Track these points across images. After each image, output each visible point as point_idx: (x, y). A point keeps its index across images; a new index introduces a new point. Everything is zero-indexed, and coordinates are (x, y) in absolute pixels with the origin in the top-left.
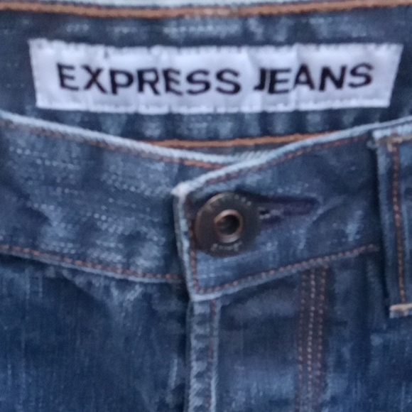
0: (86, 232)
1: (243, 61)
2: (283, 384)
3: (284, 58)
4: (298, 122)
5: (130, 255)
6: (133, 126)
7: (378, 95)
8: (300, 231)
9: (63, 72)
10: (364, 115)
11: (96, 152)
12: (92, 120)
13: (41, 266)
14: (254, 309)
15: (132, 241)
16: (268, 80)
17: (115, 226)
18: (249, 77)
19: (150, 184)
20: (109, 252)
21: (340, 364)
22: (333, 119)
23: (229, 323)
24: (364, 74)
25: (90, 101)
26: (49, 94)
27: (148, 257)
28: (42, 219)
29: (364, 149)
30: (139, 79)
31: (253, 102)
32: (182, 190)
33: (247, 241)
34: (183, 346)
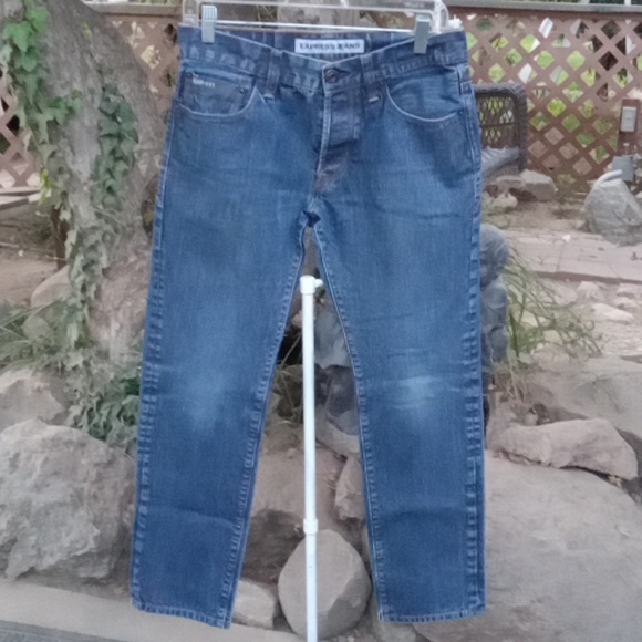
0: (303, 78)
1: (335, 42)
2: (345, 118)
3: (342, 42)
4: (346, 56)
5: (312, 85)
6: (314, 56)
7: (361, 49)
8: (348, 79)
9: (301, 46)
10: (359, 54)
11: (306, 61)
12: (306, 55)
13: (292, 87)
14: (339, 98)
15: (313, 81)
16: (340, 46)
17: (309, 77)
18: (336, 46)
19: (317, 68)
20: (307, 82)
21: (358, 115)
22: (353, 55)
23: (333, 102)
24: (358, 45)
25: (306, 51)
26: (298, 49)
27: (316, 85)
28: (294, 75)
29: (358, 60)
30: (316, 46)
31: (337, 51)
32: (324, 67)
33: (336, 81)
34: (322, 108)
